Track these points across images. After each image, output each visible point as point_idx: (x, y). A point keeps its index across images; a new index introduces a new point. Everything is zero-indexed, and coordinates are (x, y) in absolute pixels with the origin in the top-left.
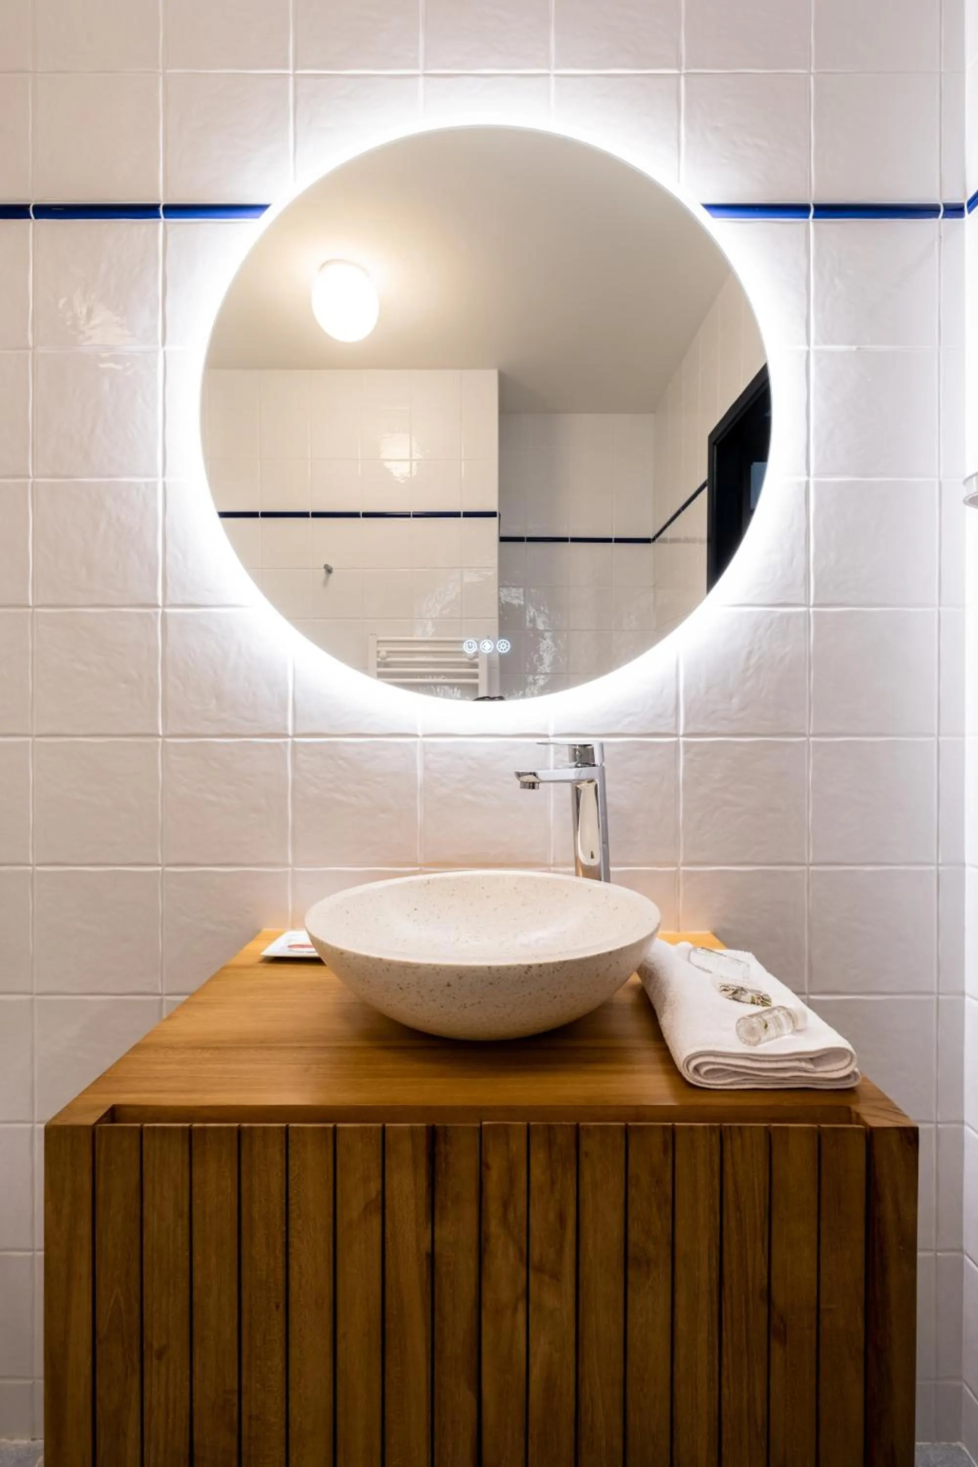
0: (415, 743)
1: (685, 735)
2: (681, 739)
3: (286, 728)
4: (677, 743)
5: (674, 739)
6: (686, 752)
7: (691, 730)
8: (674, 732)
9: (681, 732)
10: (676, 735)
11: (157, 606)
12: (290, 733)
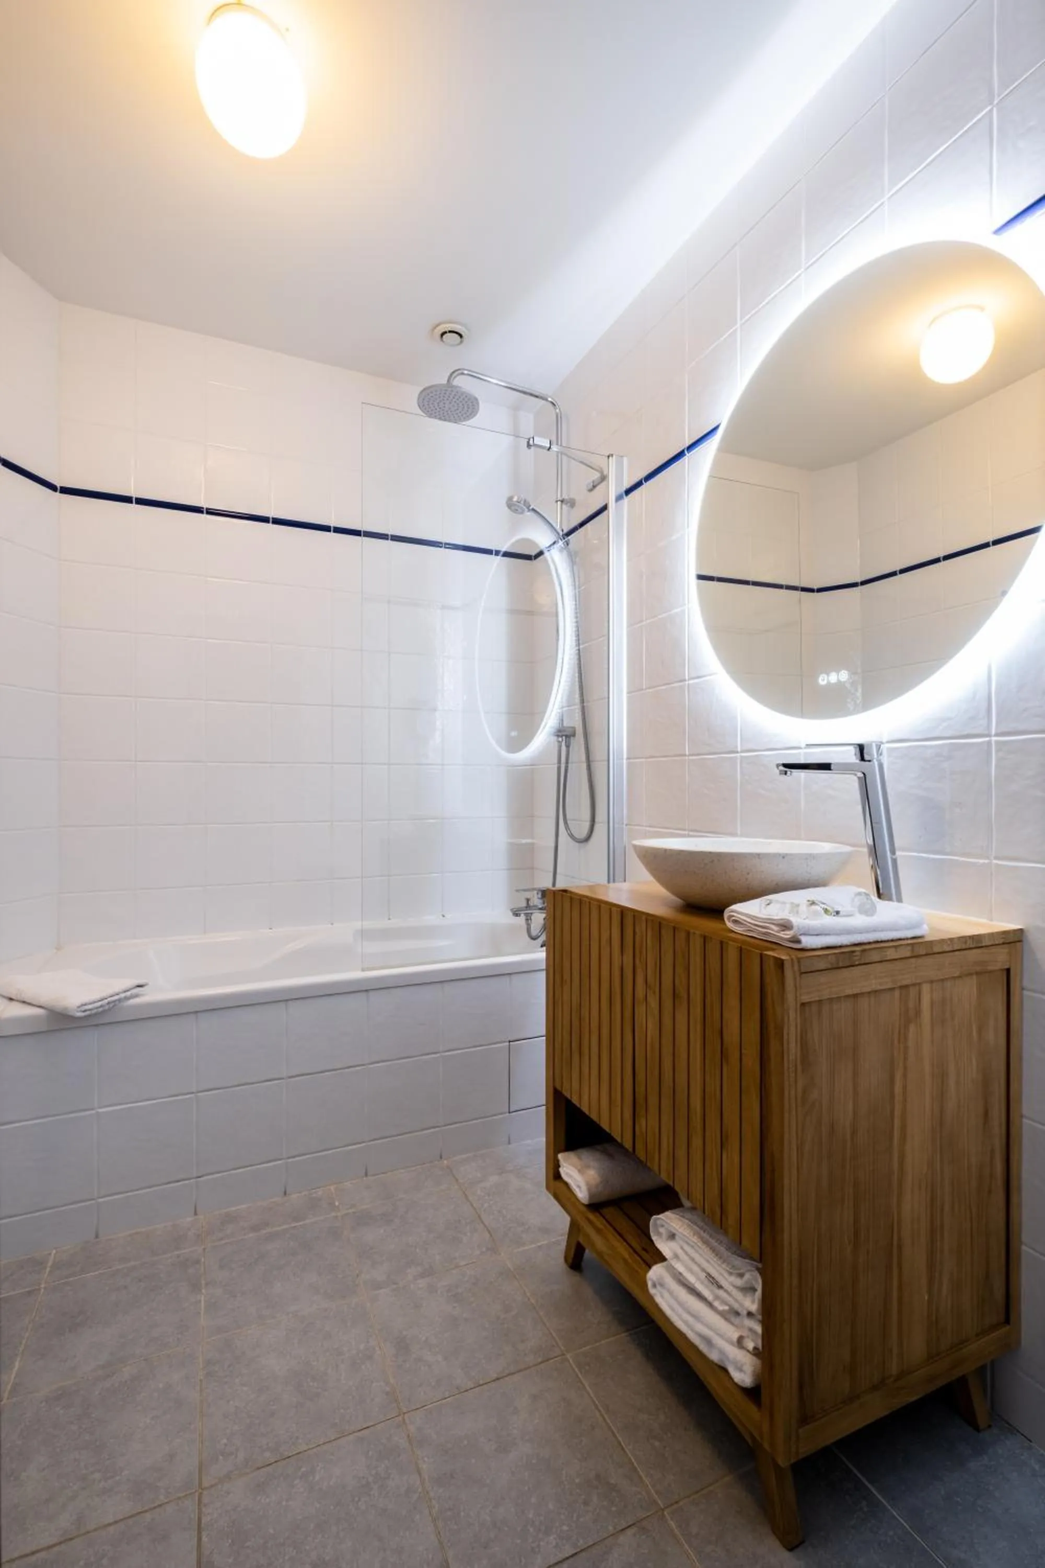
0: (799, 754)
1: (997, 735)
2: (994, 739)
3: (736, 747)
4: (989, 743)
5: (987, 739)
6: (997, 751)
7: (1004, 729)
8: (986, 732)
9: (993, 732)
10: (989, 735)
11: (685, 680)
12: (739, 750)
